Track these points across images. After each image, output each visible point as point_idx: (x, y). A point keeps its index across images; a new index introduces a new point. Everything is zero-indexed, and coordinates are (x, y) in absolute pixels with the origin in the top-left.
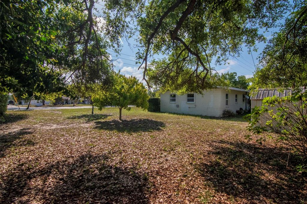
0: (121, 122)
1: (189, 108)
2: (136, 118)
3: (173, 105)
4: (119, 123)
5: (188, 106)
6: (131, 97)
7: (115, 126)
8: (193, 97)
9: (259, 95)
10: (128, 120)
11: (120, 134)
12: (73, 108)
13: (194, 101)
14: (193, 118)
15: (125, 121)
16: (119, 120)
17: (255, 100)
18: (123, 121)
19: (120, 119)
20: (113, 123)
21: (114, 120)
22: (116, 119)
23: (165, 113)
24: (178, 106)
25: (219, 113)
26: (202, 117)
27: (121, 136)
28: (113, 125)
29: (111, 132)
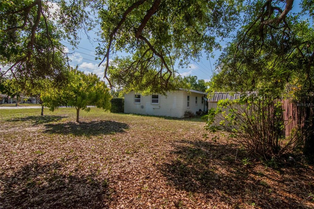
0: (78, 124)
1: (154, 109)
2: (96, 120)
3: (138, 106)
4: (76, 125)
5: (152, 107)
6: (90, 96)
7: (71, 130)
8: (158, 98)
9: (215, 97)
10: (87, 122)
11: (77, 138)
12: (16, 108)
13: (158, 102)
14: (157, 119)
15: (84, 123)
16: (76, 123)
17: (212, 102)
18: (80, 123)
19: (78, 121)
20: (68, 126)
21: (70, 122)
22: (72, 121)
23: (129, 114)
24: (142, 107)
25: (181, 114)
26: (166, 117)
27: (78, 140)
28: (69, 128)
29: (65, 136)
